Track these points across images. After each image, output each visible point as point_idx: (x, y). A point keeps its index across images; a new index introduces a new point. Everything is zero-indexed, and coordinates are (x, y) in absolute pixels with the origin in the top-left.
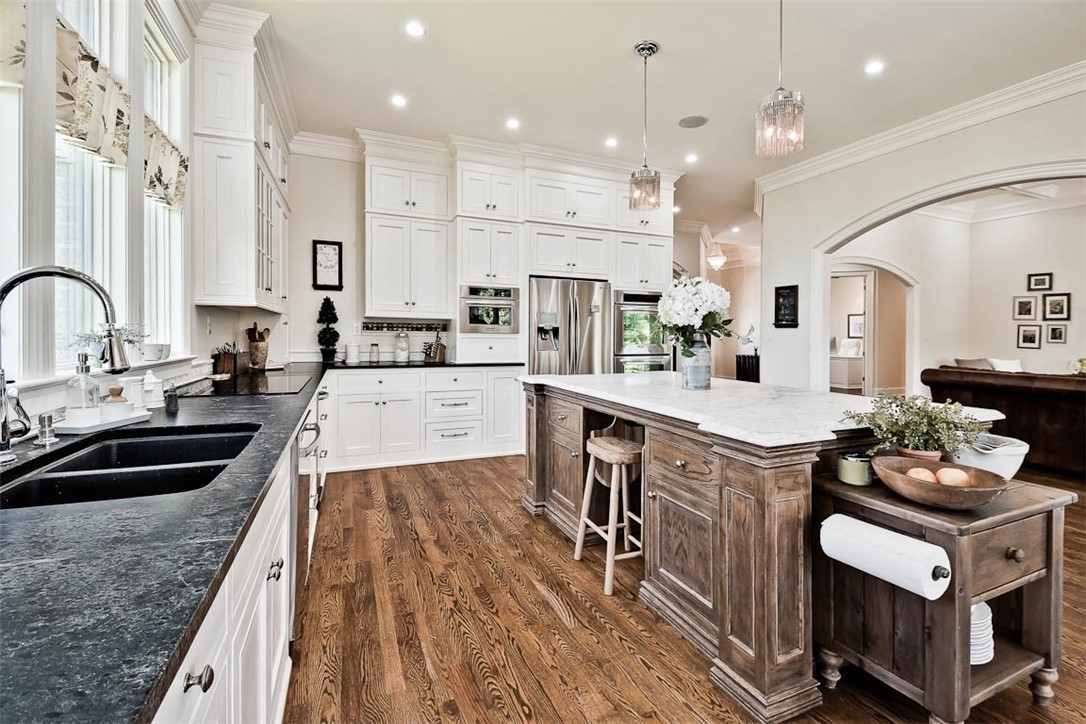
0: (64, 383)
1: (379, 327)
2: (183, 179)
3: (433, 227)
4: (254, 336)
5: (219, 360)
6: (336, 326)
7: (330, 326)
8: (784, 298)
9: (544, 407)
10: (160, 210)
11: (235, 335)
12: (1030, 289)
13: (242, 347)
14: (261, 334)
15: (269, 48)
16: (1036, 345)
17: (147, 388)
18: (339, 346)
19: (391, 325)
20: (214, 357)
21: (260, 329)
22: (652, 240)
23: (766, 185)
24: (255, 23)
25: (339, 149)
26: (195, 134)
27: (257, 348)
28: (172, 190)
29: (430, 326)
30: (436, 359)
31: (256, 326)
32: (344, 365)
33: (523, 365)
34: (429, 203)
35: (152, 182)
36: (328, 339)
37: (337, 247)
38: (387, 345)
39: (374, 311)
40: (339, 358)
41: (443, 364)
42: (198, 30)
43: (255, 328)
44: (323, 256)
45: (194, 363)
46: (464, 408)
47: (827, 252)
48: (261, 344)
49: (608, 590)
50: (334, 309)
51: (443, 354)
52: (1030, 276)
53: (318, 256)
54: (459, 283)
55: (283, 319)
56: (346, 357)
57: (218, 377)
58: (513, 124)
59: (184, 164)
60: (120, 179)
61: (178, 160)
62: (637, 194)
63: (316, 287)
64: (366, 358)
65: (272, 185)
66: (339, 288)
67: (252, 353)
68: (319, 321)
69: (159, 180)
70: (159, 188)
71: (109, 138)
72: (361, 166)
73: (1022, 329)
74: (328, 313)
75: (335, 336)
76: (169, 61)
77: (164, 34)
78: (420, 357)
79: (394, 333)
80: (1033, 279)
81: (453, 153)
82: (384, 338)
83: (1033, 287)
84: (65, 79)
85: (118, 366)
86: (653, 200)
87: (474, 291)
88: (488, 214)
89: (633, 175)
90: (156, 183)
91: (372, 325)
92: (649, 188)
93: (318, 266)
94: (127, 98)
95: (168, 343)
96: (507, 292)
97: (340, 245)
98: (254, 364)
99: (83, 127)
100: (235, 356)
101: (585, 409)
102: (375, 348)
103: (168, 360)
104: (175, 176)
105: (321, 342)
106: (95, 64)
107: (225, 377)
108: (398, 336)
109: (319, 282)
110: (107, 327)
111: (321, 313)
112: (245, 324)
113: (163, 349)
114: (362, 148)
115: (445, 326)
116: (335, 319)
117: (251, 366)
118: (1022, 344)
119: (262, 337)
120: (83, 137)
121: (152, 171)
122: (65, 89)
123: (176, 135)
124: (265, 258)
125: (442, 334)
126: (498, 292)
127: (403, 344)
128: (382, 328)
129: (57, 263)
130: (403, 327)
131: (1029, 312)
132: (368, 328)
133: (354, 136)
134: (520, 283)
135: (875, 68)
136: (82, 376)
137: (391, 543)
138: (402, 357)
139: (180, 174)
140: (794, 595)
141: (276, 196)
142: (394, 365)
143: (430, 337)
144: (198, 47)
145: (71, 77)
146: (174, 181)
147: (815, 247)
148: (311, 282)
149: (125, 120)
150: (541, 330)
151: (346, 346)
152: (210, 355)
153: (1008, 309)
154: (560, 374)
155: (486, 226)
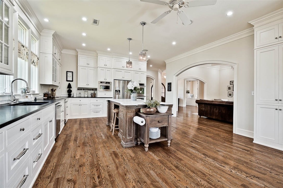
0: (19, 95)
1: (81, 89)
2: (38, 61)
3: (93, 69)
4: (53, 90)
5: (45, 95)
6: (71, 89)
7: (70, 89)
8: (169, 85)
9: (110, 104)
10: (34, 67)
11: (49, 90)
12: (230, 84)
13: (50, 93)
14: (54, 90)
15: (56, 36)
16: (231, 96)
17: (31, 97)
18: (72, 93)
19: (84, 89)
20: (44, 94)
21: (54, 89)
22: (142, 73)
23: (167, 62)
24: (53, 32)
25: (72, 53)
26: (40, 53)
27: (53, 93)
28: (36, 63)
29: (93, 89)
30: (94, 96)
31: (53, 88)
32: (73, 97)
33: (112, 98)
34: (92, 64)
35: (32, 63)
36: (69, 92)
37: (72, 73)
38: (83, 93)
39: (80, 86)
40: (72, 96)
41: (95, 97)
42: (41, 34)
43: (53, 89)
44: (69, 74)
45: (40, 95)
46: (99, 106)
47: (176, 76)
48: (54, 92)
49: (113, 134)
50: (71, 85)
51: (95, 95)
52: (230, 81)
53: (68, 74)
54: (98, 81)
55: (59, 87)
56: (73, 96)
57: (44, 98)
58: (109, 49)
59: (38, 59)
60: (27, 63)
61: (37, 58)
62: (128, 65)
63: (67, 81)
64: (78, 96)
65: (57, 61)
66: (72, 81)
67: (52, 93)
68: (67, 88)
69: (33, 62)
70: (33, 64)
71: (25, 57)
72: (77, 56)
73: (229, 93)
74: (69, 86)
75: (71, 91)
76: (35, 40)
77: (34, 36)
78: (90, 96)
79: (84, 91)
80: (231, 82)
81: (97, 54)
82: (82, 92)
83: (231, 84)
84: (19, 50)
85: (28, 92)
86: (131, 66)
87: (101, 82)
88: (105, 67)
89: (127, 62)
90: (33, 63)
91: (79, 89)
92: (130, 64)
93: (68, 77)
94: (28, 50)
95: (35, 90)
96: (109, 83)
97: (72, 72)
98: (53, 96)
99: (21, 56)
100: (48, 94)
101: (114, 104)
102: (80, 94)
103: (35, 93)
104: (36, 61)
105: (68, 92)
106: (23, 47)
107: (46, 98)
108: (85, 91)
109: (68, 80)
110: (27, 86)
111: (68, 86)
112: (51, 88)
113: (34, 91)
114: (78, 53)
115: (96, 89)
116: (71, 88)
117: (52, 97)
118: (229, 96)
119: (54, 91)
120: (21, 58)
121: (32, 61)
122: (19, 52)
123: (37, 53)
124: (54, 75)
125: (95, 91)
126: (107, 83)
127: (86, 93)
128: (82, 90)
129: (18, 78)
130: (86, 90)
131: (230, 89)
132: (78, 90)
133: (76, 50)
134: (112, 81)
135: (174, 43)
136: (22, 94)
137: (77, 129)
138: (86, 96)
139: (37, 60)
140: (131, 129)
141: (57, 63)
142: (85, 97)
143: (93, 92)
144: (41, 36)
145: (20, 50)
146: (36, 62)
147: (174, 75)
148: (66, 80)
149: (28, 54)
150: (116, 91)
151: (73, 93)
152: (43, 94)
153: (226, 88)
154: (115, 99)
155: (104, 69)
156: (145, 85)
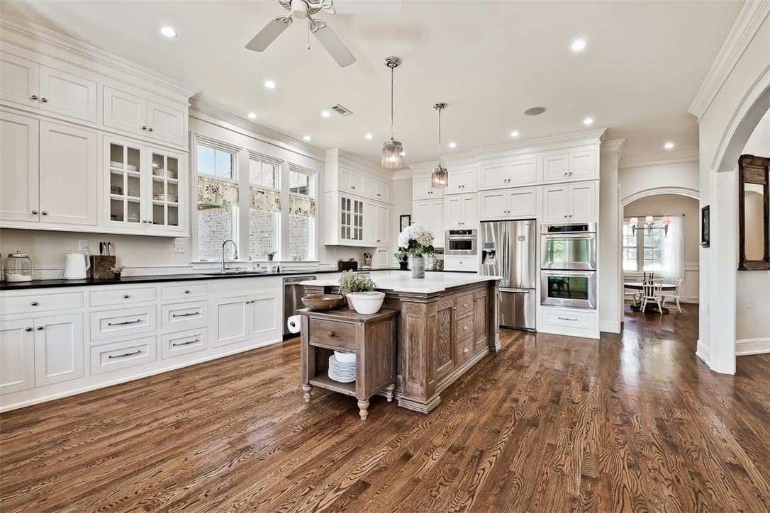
8: (706, 218)
15: (349, 156)
20: (339, 262)
22: (577, 185)
26: (325, 192)
28: (309, 212)
33: (476, 272)
37: (409, 217)
41: (441, 270)
44: (404, 222)
48: (367, 259)
53: (402, 222)
54: (445, 228)
59: (314, 205)
61: (310, 203)
65: (362, 200)
69: (300, 211)
87: (452, 232)
88: (461, 191)
96: (470, 232)
99: (261, 207)
103: (301, 261)
104: (310, 209)
106: (263, 193)
124: (352, 228)
125: (441, 256)
126: (464, 232)
134: (477, 226)
139: (312, 207)
141: (367, 203)
144: (326, 163)
145: (254, 199)
147: (711, 167)
150: (484, 253)
152: (337, 262)
155: (458, 197)
156: (591, 229)
